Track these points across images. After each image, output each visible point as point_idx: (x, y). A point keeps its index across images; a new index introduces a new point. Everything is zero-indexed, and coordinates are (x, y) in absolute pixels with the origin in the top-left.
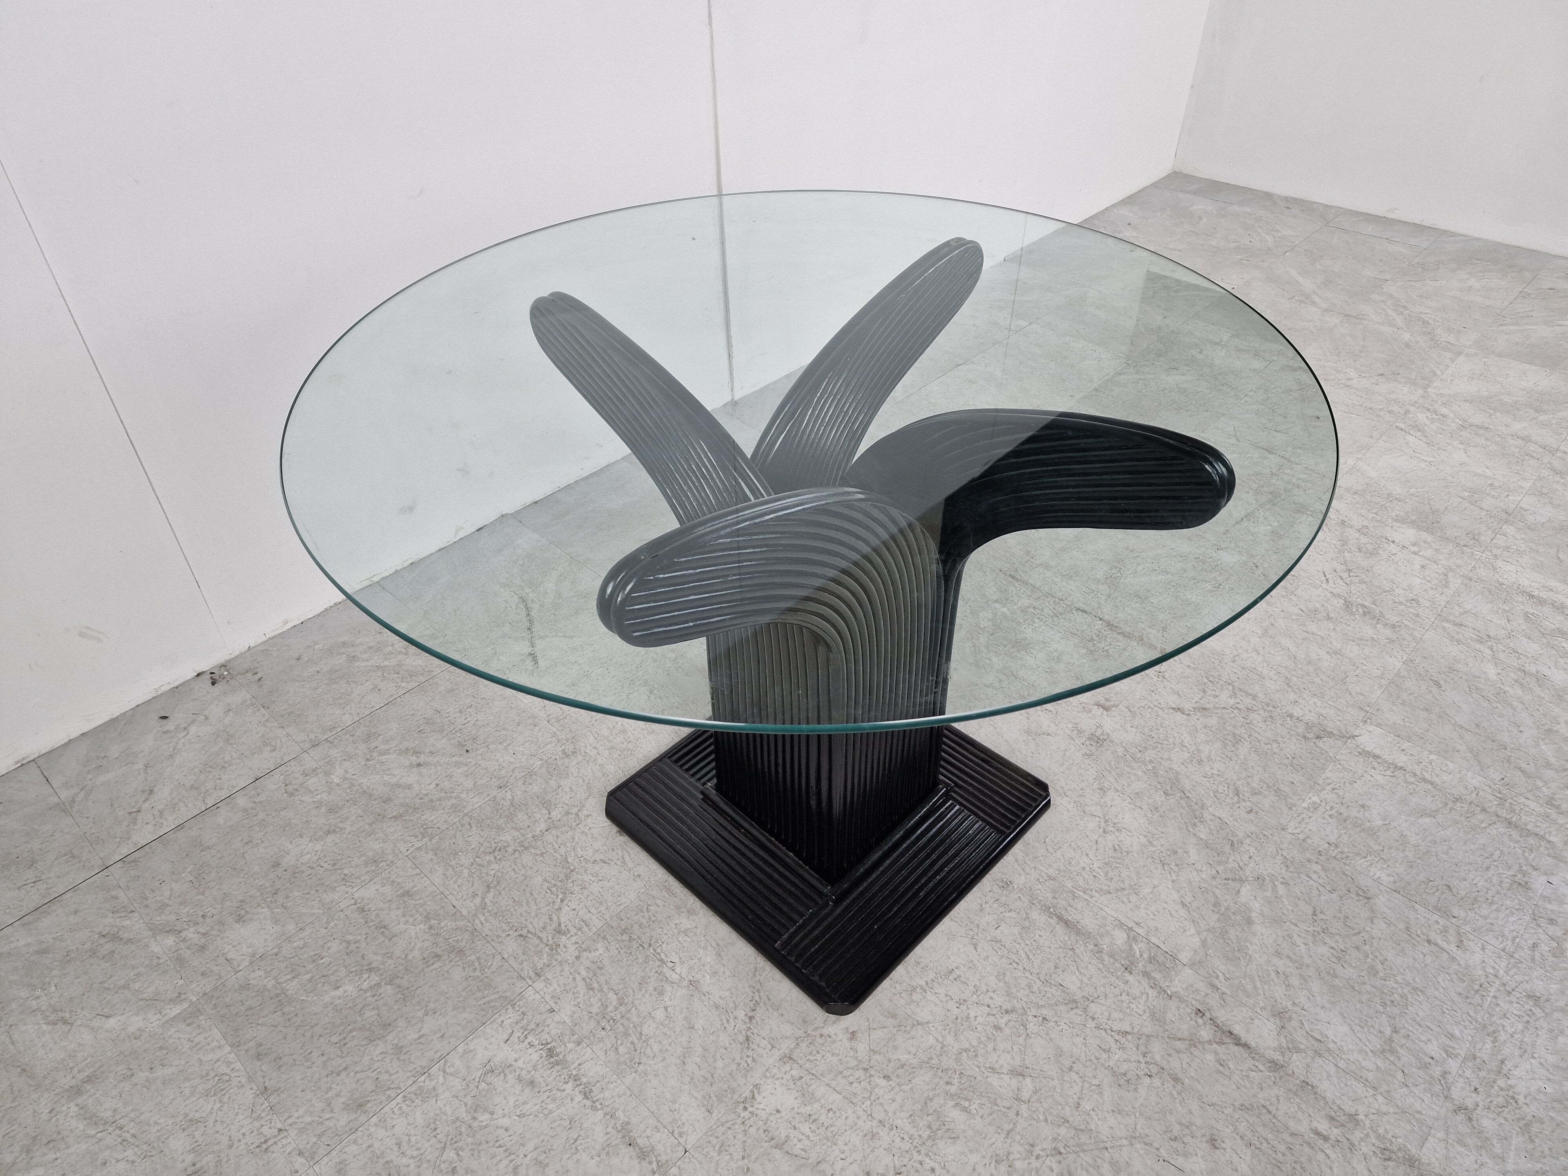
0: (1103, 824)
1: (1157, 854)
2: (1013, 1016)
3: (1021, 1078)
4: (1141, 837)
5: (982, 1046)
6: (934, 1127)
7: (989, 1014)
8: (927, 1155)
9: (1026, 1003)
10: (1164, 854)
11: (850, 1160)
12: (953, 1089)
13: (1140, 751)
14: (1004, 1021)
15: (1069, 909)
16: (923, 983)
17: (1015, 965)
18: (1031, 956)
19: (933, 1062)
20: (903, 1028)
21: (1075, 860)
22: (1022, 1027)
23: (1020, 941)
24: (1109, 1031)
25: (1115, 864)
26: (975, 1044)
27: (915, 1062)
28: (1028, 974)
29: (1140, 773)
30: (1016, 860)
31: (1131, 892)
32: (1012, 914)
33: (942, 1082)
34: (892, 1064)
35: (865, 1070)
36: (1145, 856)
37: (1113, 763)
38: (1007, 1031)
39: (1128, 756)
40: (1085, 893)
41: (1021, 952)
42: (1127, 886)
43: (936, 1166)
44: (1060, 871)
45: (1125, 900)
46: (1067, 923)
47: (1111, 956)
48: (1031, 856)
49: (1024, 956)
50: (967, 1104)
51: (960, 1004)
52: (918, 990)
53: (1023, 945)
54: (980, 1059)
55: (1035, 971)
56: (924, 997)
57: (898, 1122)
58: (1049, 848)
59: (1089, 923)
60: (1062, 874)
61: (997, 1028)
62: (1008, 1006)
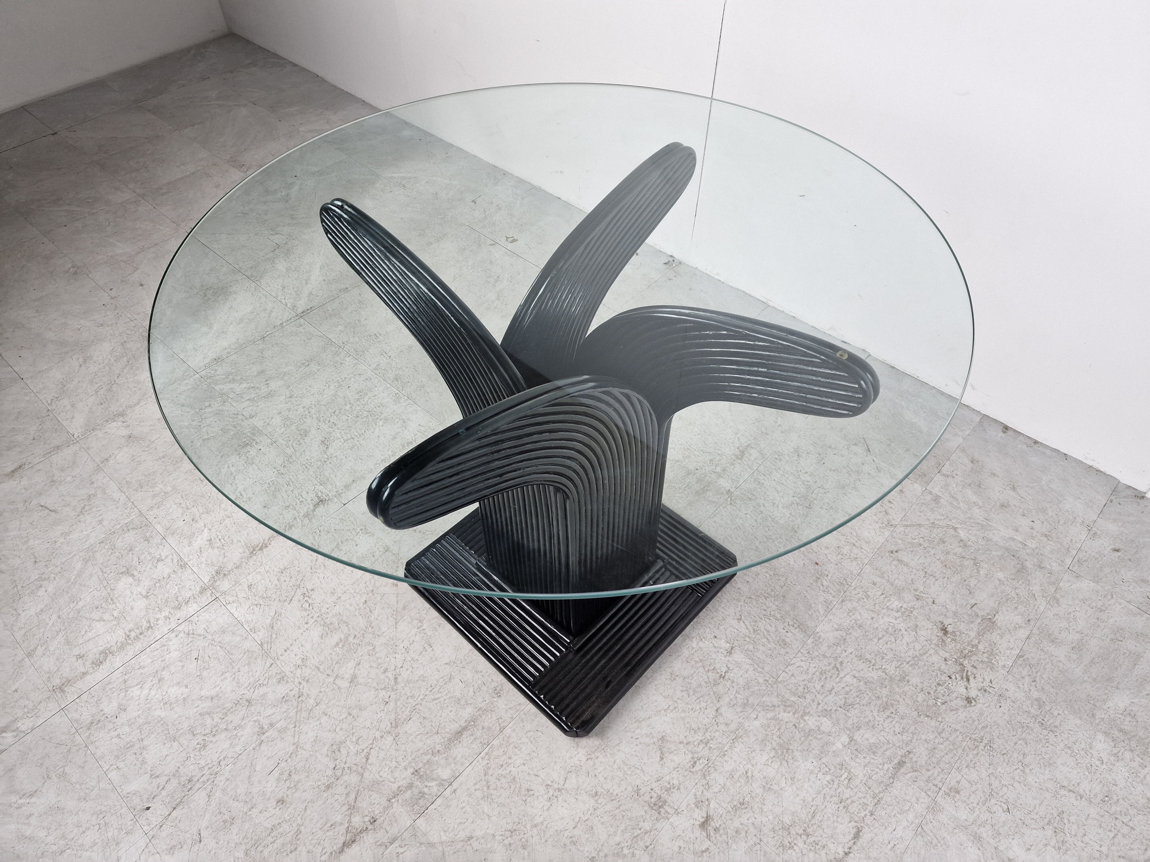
0: (556, 786)
1: (522, 828)
2: (393, 683)
3: (350, 680)
4: (541, 819)
5: (375, 659)
6: (330, 626)
7: (396, 667)
8: (316, 621)
9: (400, 693)
10: (522, 836)
11: (323, 581)
12: (351, 639)
13: (647, 847)
14: (390, 676)
15: (473, 738)
16: (424, 627)
17: (431, 689)
18: (435, 702)
19: (370, 629)
20: (395, 613)
21: (518, 752)
22: (383, 686)
23: (449, 695)
24: (371, 746)
25: (513, 787)
26: (377, 655)
27: (372, 618)
28: (422, 697)
29: (618, 839)
30: (519, 704)
31: (486, 794)
32: (471, 693)
33: (356, 633)
34: (373, 605)
35: (372, 591)
36: (521, 817)
37: (629, 813)
38: (382, 677)
39: (639, 832)
40: (487, 754)
41: (440, 695)
42: (491, 791)
43: (309, 625)
44: (509, 737)
45: (477, 787)
46: (459, 733)
47: (428, 761)
48: (523, 716)
49: (436, 697)
50: (340, 646)
51: (406, 649)
52: (420, 624)
53: (445, 697)
54: (367, 657)
55: (424, 703)
56: (414, 627)
57: (338, 607)
58: (532, 733)
59: (459, 751)
60: (506, 739)
61: (386, 670)
62: (400, 679)
